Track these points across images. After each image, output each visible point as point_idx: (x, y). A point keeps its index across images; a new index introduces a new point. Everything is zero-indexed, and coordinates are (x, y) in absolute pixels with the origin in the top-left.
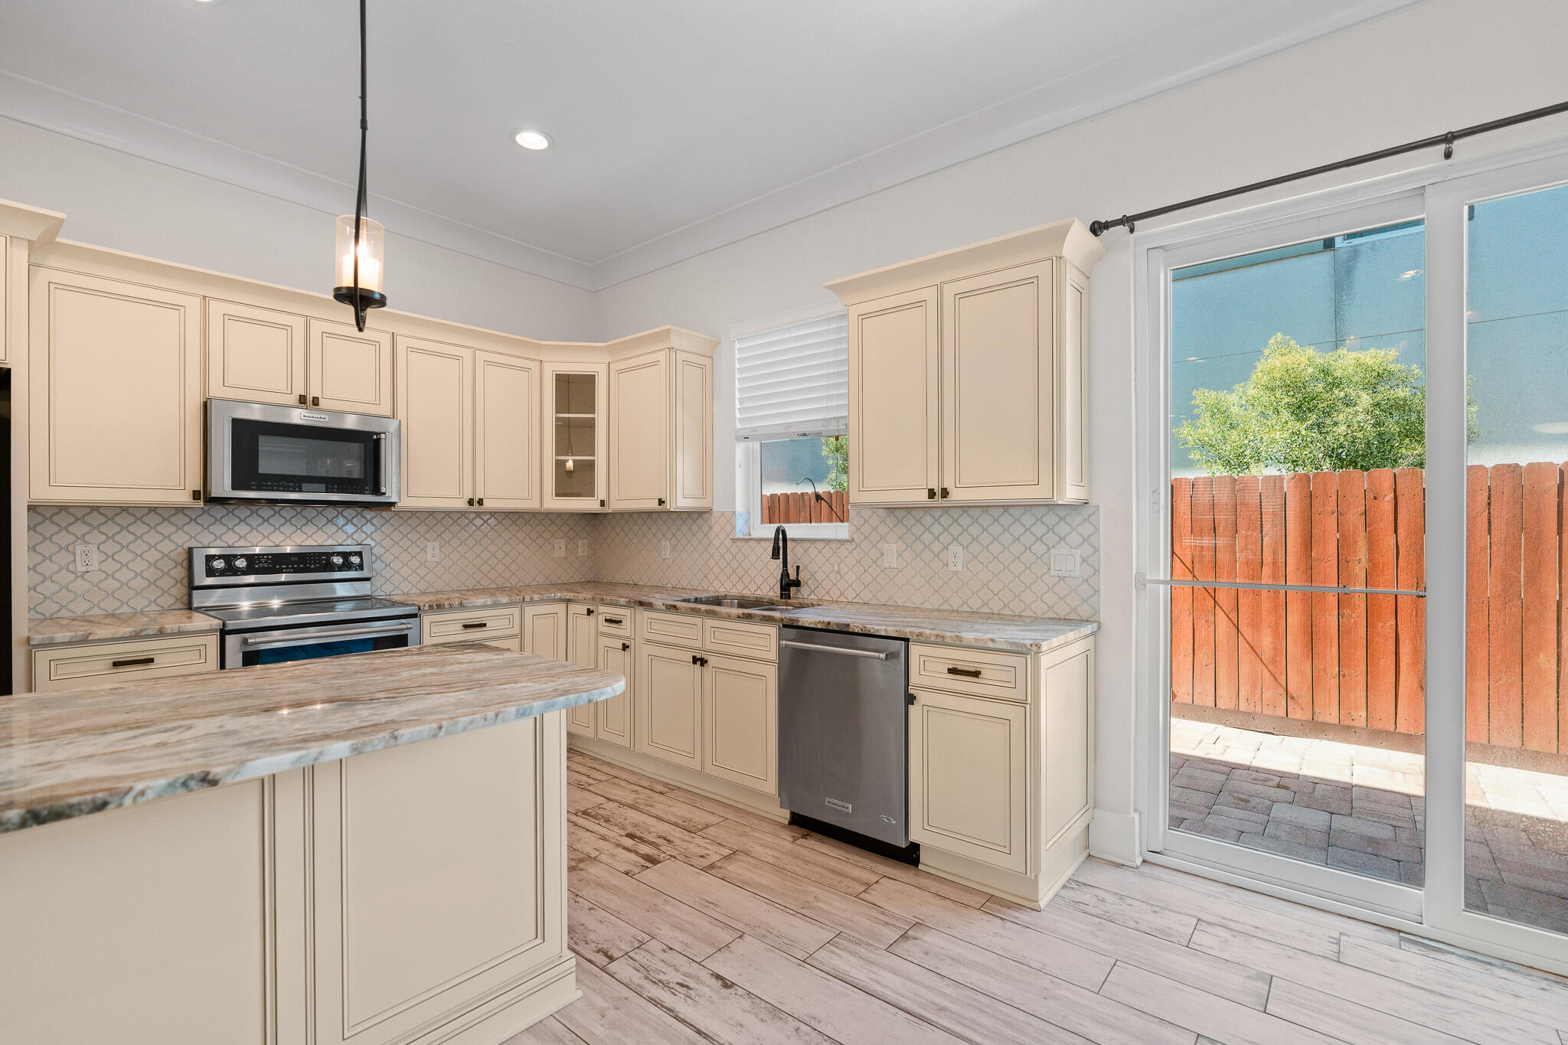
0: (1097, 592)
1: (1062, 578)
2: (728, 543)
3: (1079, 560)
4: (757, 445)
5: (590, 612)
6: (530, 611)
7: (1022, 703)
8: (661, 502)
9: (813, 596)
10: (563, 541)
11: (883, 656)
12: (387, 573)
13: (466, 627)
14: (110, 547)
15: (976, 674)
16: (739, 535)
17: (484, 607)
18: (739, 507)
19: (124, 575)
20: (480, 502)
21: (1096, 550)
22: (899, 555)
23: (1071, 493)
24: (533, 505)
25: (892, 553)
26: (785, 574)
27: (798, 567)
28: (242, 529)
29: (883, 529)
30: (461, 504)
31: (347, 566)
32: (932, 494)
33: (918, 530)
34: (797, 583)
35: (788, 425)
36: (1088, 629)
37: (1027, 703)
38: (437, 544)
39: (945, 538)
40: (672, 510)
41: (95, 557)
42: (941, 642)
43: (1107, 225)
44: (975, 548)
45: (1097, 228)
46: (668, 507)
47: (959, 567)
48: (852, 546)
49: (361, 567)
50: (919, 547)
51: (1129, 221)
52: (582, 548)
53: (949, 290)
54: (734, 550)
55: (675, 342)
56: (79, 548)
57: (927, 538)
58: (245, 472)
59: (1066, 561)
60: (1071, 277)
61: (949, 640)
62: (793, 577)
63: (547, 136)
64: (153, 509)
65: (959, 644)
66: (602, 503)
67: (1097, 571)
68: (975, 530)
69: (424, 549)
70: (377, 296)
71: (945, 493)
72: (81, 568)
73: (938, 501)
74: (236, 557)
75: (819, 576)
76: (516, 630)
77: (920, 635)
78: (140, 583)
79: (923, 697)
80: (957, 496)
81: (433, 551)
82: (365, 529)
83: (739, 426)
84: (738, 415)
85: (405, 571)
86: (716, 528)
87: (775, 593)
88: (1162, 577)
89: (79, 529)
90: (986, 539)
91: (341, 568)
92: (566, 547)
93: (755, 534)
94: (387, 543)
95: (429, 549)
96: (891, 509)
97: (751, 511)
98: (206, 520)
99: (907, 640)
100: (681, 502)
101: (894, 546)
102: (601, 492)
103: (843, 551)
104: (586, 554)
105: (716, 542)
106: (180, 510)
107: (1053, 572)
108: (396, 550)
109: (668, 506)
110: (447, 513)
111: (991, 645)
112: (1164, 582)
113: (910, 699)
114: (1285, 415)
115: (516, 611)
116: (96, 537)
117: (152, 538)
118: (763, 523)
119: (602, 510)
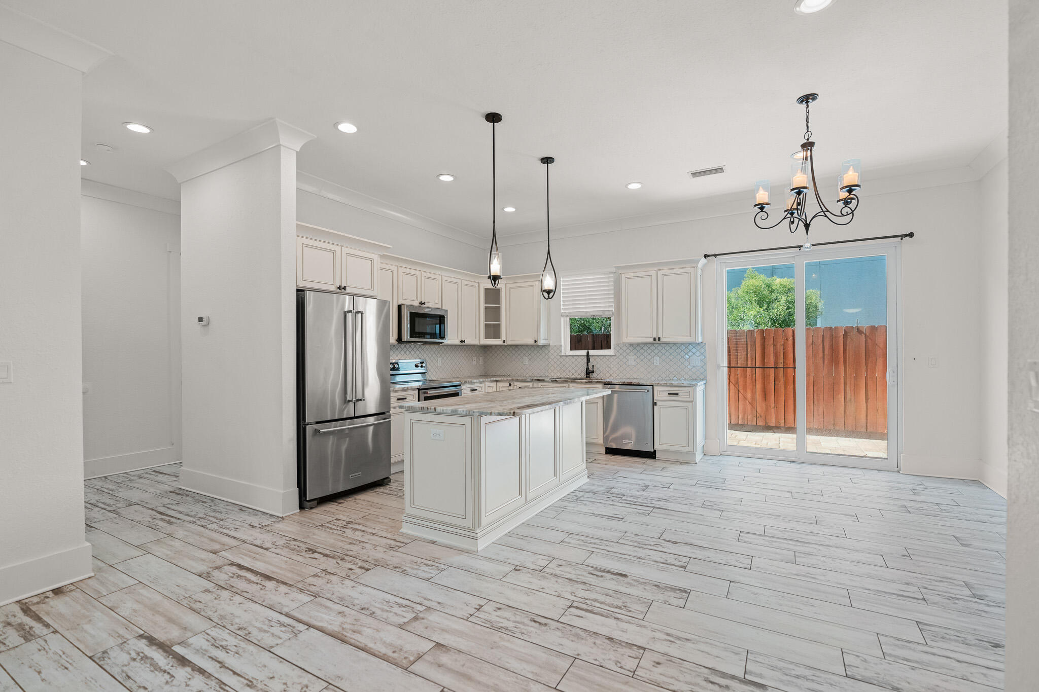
0: (706, 370)
1: (694, 366)
2: (558, 357)
3: (700, 360)
4: (568, 319)
5: (510, 385)
6: (489, 385)
7: (692, 401)
8: (535, 341)
9: (598, 376)
10: (475, 358)
11: (646, 391)
13: (472, 390)
15: (677, 394)
16: (563, 354)
17: (476, 383)
18: (562, 344)
21: (705, 357)
22: (634, 361)
23: (700, 340)
24: (476, 343)
25: (632, 359)
26: (588, 369)
27: (593, 366)
29: (628, 351)
30: (458, 342)
32: (655, 339)
33: (642, 351)
34: (593, 372)
35: (586, 312)
36: (705, 382)
37: (692, 402)
38: (440, 359)
39: (653, 354)
42: (666, 385)
43: (709, 256)
44: (664, 357)
45: (706, 256)
47: (658, 364)
48: (615, 358)
50: (642, 357)
51: (715, 255)
52: (481, 360)
53: (660, 273)
54: (561, 360)
57: (645, 354)
58: (413, 331)
59: (696, 361)
60: (699, 271)
61: (668, 385)
62: (591, 369)
63: (515, 208)
65: (672, 385)
66: (504, 342)
67: (705, 364)
68: (666, 351)
69: (437, 361)
71: (659, 339)
73: (657, 341)
75: (601, 369)
77: (659, 383)
79: (658, 403)
80: (663, 340)
83: (562, 311)
84: (562, 307)
86: (552, 351)
87: (583, 375)
88: (725, 365)
90: (667, 354)
92: (476, 360)
93: (567, 354)
96: (631, 344)
97: (566, 345)
99: (653, 386)
100: (542, 341)
101: (633, 358)
102: (503, 337)
103: (611, 359)
104: (484, 363)
105: (552, 357)
107: (691, 365)
109: (539, 343)
111: (682, 385)
112: (726, 367)
113: (654, 404)
114: (755, 304)
115: (483, 385)
118: (571, 350)
119: (505, 344)
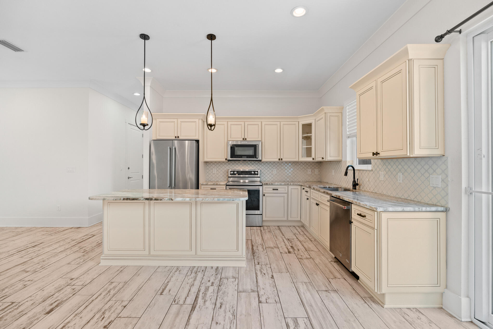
0: (447, 194)
1: (435, 188)
3: (440, 180)
5: (303, 189)
6: (290, 187)
8: (323, 158)
10: (310, 170)
12: (264, 176)
13: (273, 189)
14: (218, 169)
15: (365, 216)
17: (278, 185)
19: (219, 174)
20: (282, 159)
21: (447, 176)
22: (384, 176)
24: (296, 160)
25: (382, 175)
26: (354, 181)
27: (358, 179)
28: (237, 166)
29: (380, 166)
30: (277, 160)
31: (255, 174)
32: (374, 154)
33: (389, 167)
34: (357, 184)
37: (375, 229)
39: (397, 170)
40: (326, 161)
41: (216, 171)
42: (356, 204)
43: (442, 36)
44: (406, 174)
45: (439, 39)
46: (325, 160)
47: (401, 181)
48: (372, 172)
49: (257, 174)
50: (390, 173)
51: (450, 32)
52: (316, 171)
53: (380, 81)
55: (326, 111)
56: (213, 169)
57: (392, 170)
58: (233, 154)
61: (358, 204)
62: (356, 182)
63: (282, 69)
64: (219, 162)
65: (360, 205)
66: (313, 159)
67: (447, 185)
68: (406, 167)
70: (213, 125)
71: (377, 153)
72: (214, 173)
74: (235, 171)
75: (365, 183)
76: (286, 192)
77: (352, 201)
78: (221, 176)
79: (354, 222)
80: (381, 154)
81: (275, 171)
82: (260, 166)
83: (348, 133)
84: (348, 130)
85: (268, 176)
87: (350, 186)
89: (214, 166)
90: (409, 170)
91: (254, 174)
92: (311, 171)
94: (264, 169)
95: (274, 171)
97: (354, 160)
98: (227, 164)
100: (329, 158)
101: (383, 173)
102: (313, 156)
103: (370, 174)
104: (318, 173)
105: (343, 170)
106: (223, 162)
107: (431, 185)
108: (266, 171)
110: (274, 162)
111: (366, 207)
115: (286, 187)
116: (216, 167)
117: (223, 167)
118: (359, 164)
119: (314, 161)
